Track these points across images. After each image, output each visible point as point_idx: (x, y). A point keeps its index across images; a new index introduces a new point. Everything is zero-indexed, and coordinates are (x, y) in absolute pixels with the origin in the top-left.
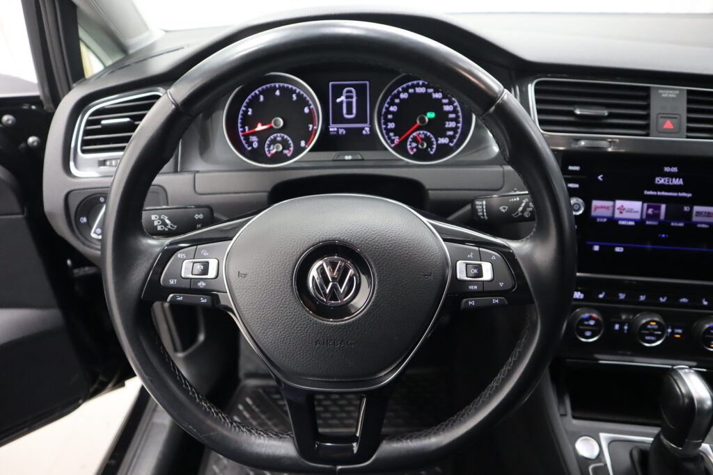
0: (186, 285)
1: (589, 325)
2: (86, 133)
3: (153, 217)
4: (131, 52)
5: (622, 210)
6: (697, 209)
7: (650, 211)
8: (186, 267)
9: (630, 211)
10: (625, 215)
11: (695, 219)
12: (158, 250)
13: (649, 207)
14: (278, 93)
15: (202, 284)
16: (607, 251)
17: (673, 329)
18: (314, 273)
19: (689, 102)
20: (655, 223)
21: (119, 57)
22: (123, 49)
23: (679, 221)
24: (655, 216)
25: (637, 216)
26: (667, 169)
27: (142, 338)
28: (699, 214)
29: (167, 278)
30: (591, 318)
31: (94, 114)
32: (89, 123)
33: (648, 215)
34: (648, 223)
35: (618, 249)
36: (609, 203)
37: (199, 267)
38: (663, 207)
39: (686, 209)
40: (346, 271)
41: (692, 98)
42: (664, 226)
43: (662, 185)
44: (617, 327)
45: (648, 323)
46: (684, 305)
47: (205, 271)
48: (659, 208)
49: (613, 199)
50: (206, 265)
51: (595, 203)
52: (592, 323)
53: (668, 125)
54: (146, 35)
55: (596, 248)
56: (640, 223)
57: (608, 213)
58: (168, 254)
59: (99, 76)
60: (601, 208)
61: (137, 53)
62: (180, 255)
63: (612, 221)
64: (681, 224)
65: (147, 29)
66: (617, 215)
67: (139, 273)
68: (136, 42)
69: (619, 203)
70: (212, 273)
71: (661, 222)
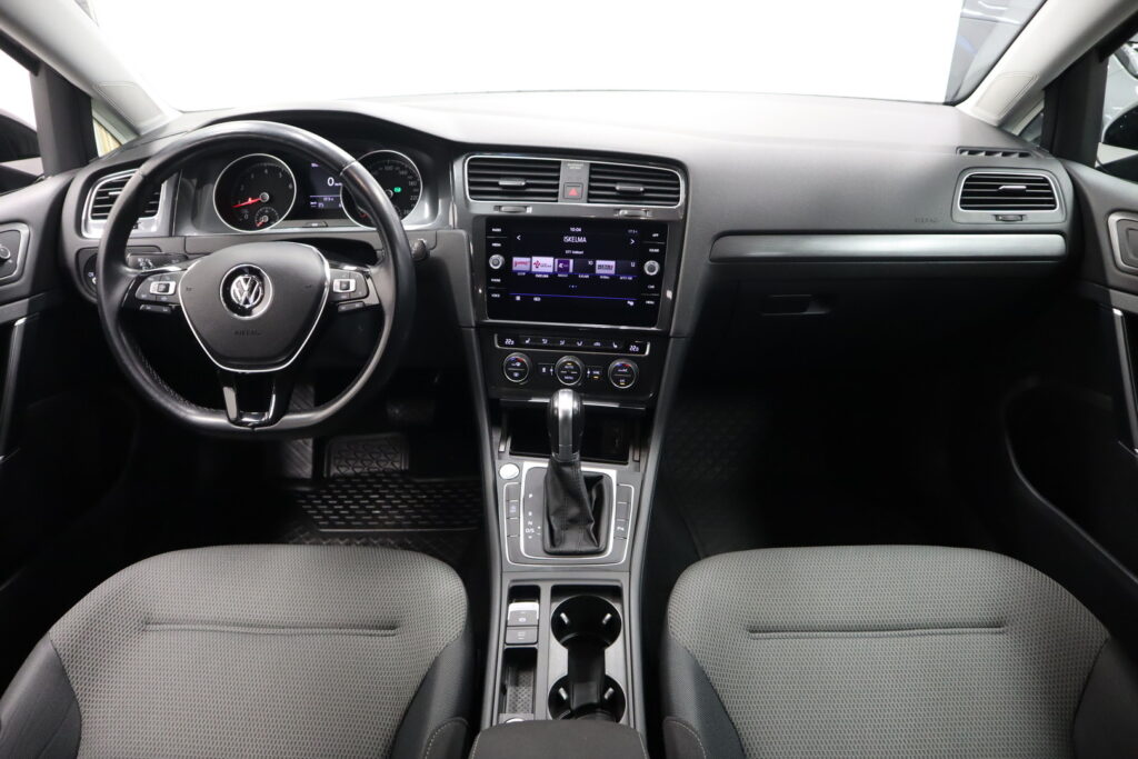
0: (153, 298)
1: (516, 367)
2: (96, 202)
3: (140, 260)
4: (143, 133)
5: (537, 264)
6: (599, 262)
7: (561, 265)
8: (154, 287)
9: (545, 265)
10: (541, 269)
11: (598, 271)
12: (133, 276)
13: (559, 262)
14: (266, 171)
15: (164, 299)
16: (527, 300)
17: (591, 371)
18: (234, 287)
19: (591, 173)
20: (566, 276)
21: (132, 137)
22: (135, 131)
23: (585, 273)
24: (566, 270)
25: (550, 270)
26: (573, 229)
27: (122, 334)
28: (600, 267)
29: (140, 294)
30: (517, 360)
31: (102, 187)
32: (99, 194)
33: (559, 269)
34: (560, 275)
35: (536, 299)
36: (528, 259)
37: (163, 287)
38: (571, 261)
39: (590, 263)
40: (255, 283)
41: (593, 170)
42: (573, 278)
43: (569, 243)
44: (544, 370)
45: (565, 363)
46: (597, 349)
47: (167, 290)
48: (568, 263)
49: (530, 256)
50: (167, 286)
51: (515, 259)
52: (518, 364)
53: (573, 192)
54: (159, 117)
55: (518, 298)
56: (553, 276)
57: (527, 268)
58: (140, 279)
59: (111, 155)
60: (520, 264)
61: (146, 135)
62: (150, 279)
63: (530, 274)
64: (587, 276)
65: (159, 111)
66: (534, 269)
67: (120, 291)
68: (147, 124)
69: (535, 259)
70: (171, 291)
71: (570, 275)
